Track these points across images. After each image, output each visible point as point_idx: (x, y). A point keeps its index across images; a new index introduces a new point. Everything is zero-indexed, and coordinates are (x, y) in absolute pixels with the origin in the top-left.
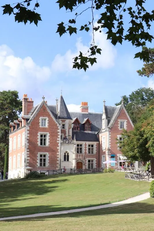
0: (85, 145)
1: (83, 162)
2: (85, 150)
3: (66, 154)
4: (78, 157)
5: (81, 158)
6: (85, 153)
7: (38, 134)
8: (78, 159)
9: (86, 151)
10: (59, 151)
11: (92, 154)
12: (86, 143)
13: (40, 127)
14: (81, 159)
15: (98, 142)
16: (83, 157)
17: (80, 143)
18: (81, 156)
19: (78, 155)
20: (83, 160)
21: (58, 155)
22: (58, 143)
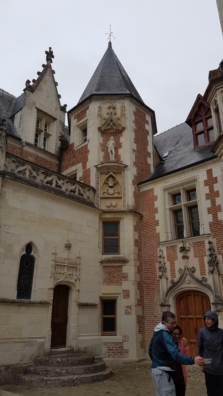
0: (206, 183)
1: (209, 287)
2: (214, 210)
4: (176, 258)
5: (194, 262)
6: (216, 226)
8: (178, 276)
9: (215, 217)
12: (209, 172)
14: (193, 270)
16: (206, 256)
17: (182, 184)
18: (192, 249)
19: (173, 247)
20: (205, 274)
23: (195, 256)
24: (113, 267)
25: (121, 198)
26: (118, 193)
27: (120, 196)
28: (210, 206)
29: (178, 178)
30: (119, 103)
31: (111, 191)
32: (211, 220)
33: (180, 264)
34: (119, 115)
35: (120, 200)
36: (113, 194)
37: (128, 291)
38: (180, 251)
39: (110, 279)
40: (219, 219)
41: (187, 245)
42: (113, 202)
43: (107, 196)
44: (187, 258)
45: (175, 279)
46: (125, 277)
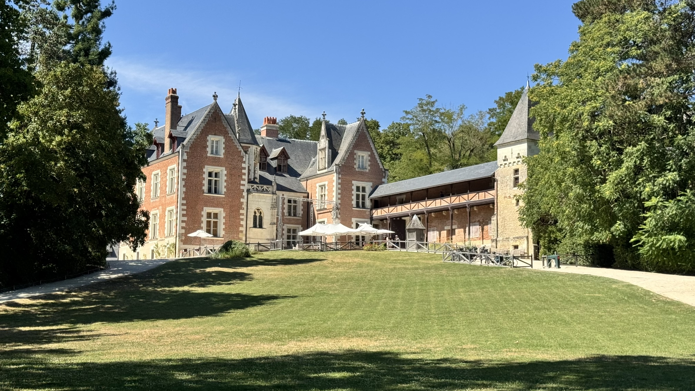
3: (258, 214)
7: (204, 170)
9: (283, 211)
10: (244, 206)
11: (295, 218)
12: (283, 195)
13: (209, 155)
15: (306, 195)
21: (243, 214)
22: (243, 191)
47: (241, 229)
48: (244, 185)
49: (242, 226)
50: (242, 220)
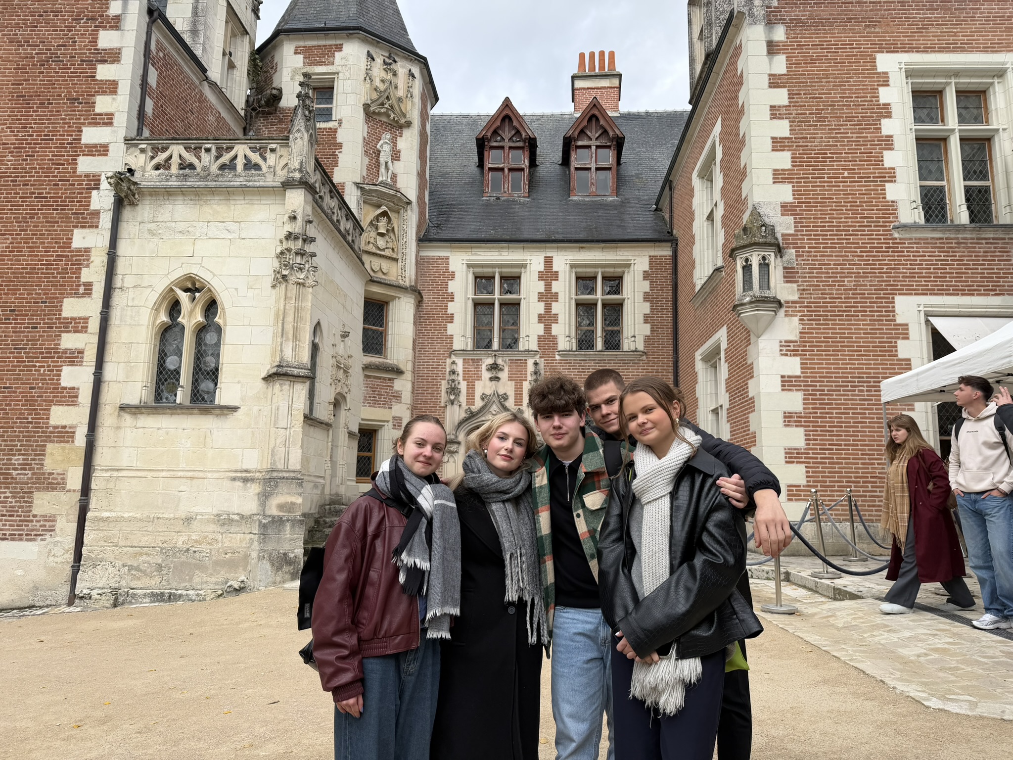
0: (542, 276)
2: (548, 319)
3: (191, 319)
4: (479, 378)
6: (547, 341)
8: (478, 404)
9: (548, 329)
10: (94, 274)
11: (610, 355)
12: (548, 261)
14: (505, 397)
15: (665, 251)
16: (526, 380)
17: (501, 266)
18: (506, 369)
19: (477, 362)
20: (522, 405)
21: (78, 325)
22: (94, 182)
23: (510, 379)
24: (380, 378)
25: (396, 260)
26: (393, 249)
27: (395, 256)
28: (542, 312)
29: (497, 253)
30: (403, 67)
31: (381, 242)
32: (542, 333)
33: (484, 386)
34: (401, 93)
35: (394, 264)
36: (383, 250)
37: (400, 419)
38: (488, 370)
39: (374, 397)
40: (553, 334)
41: (500, 361)
42: (382, 264)
43: (374, 250)
44: (497, 379)
45: (473, 407)
46: (397, 397)
47: (59, 415)
48: (101, 150)
49: (70, 397)
50: (75, 357)
